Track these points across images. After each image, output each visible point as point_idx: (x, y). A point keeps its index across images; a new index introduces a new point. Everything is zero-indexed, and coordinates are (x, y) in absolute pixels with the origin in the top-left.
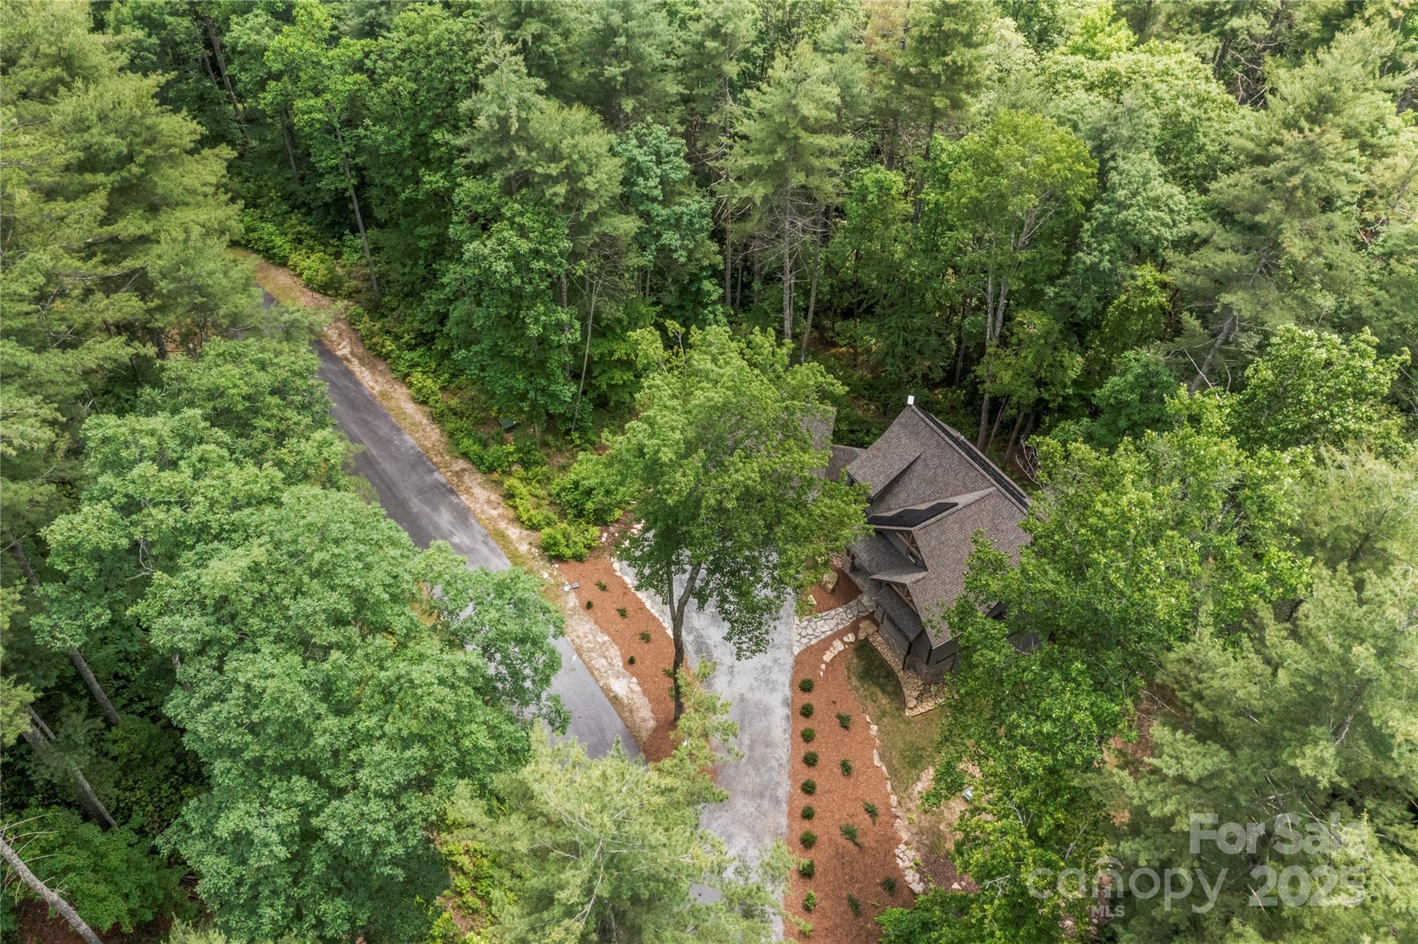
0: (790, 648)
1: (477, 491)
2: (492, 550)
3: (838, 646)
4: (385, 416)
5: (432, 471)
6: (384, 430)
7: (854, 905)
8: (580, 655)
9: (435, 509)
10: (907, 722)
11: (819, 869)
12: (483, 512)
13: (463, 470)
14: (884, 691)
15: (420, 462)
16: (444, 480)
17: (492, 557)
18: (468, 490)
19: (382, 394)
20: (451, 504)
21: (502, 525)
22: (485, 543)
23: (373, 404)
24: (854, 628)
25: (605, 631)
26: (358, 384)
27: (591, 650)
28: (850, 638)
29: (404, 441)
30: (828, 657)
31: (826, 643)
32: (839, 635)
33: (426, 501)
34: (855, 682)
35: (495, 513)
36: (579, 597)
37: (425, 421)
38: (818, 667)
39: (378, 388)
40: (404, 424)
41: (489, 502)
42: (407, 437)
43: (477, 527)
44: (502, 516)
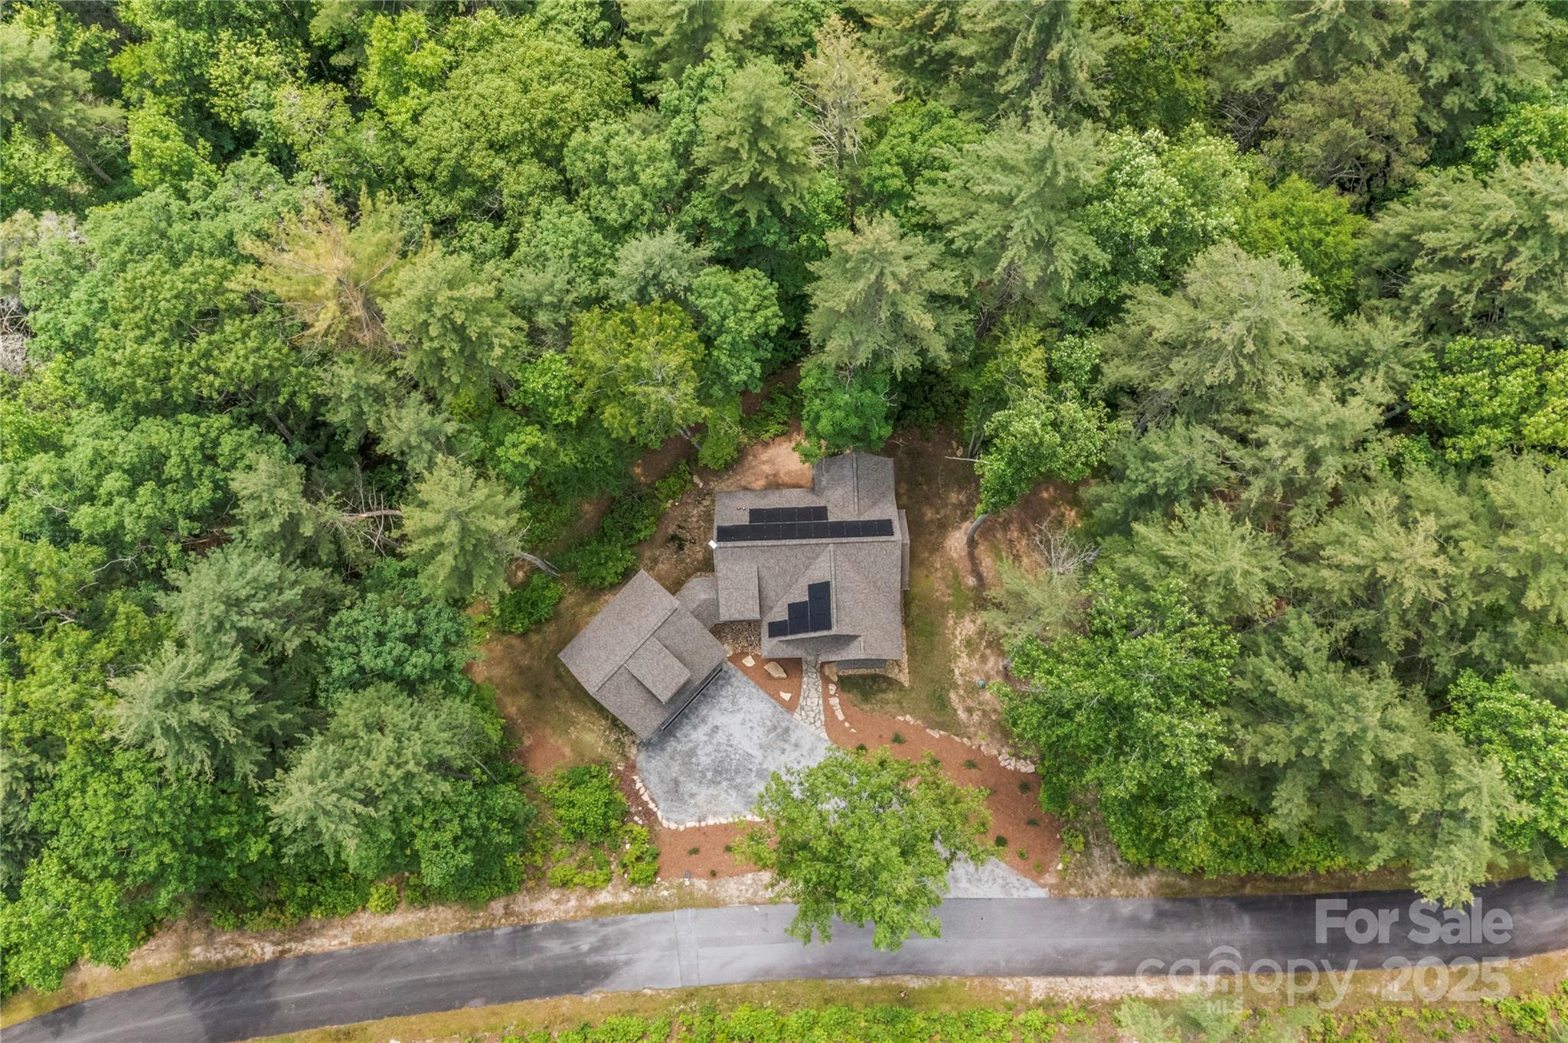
0: (819, 739)
1: (538, 906)
2: (614, 923)
3: (835, 701)
4: (392, 947)
5: (491, 936)
6: (412, 956)
7: (1032, 822)
8: (756, 904)
9: (540, 950)
10: (912, 689)
11: (1003, 833)
12: (567, 912)
13: (506, 907)
14: (884, 691)
15: (474, 941)
16: (510, 929)
17: (622, 926)
18: (532, 913)
19: (357, 937)
20: (540, 934)
21: (590, 902)
22: (603, 925)
23: (367, 952)
24: (826, 680)
25: (743, 873)
26: (329, 955)
27: (755, 893)
28: (832, 688)
29: (436, 944)
30: (841, 716)
31: (828, 709)
32: (826, 696)
33: (525, 954)
34: (867, 707)
35: (573, 903)
36: (700, 877)
37: (422, 914)
38: (846, 730)
39: (347, 939)
40: (414, 935)
41: (558, 902)
42: (434, 939)
43: (581, 924)
44: (580, 898)
